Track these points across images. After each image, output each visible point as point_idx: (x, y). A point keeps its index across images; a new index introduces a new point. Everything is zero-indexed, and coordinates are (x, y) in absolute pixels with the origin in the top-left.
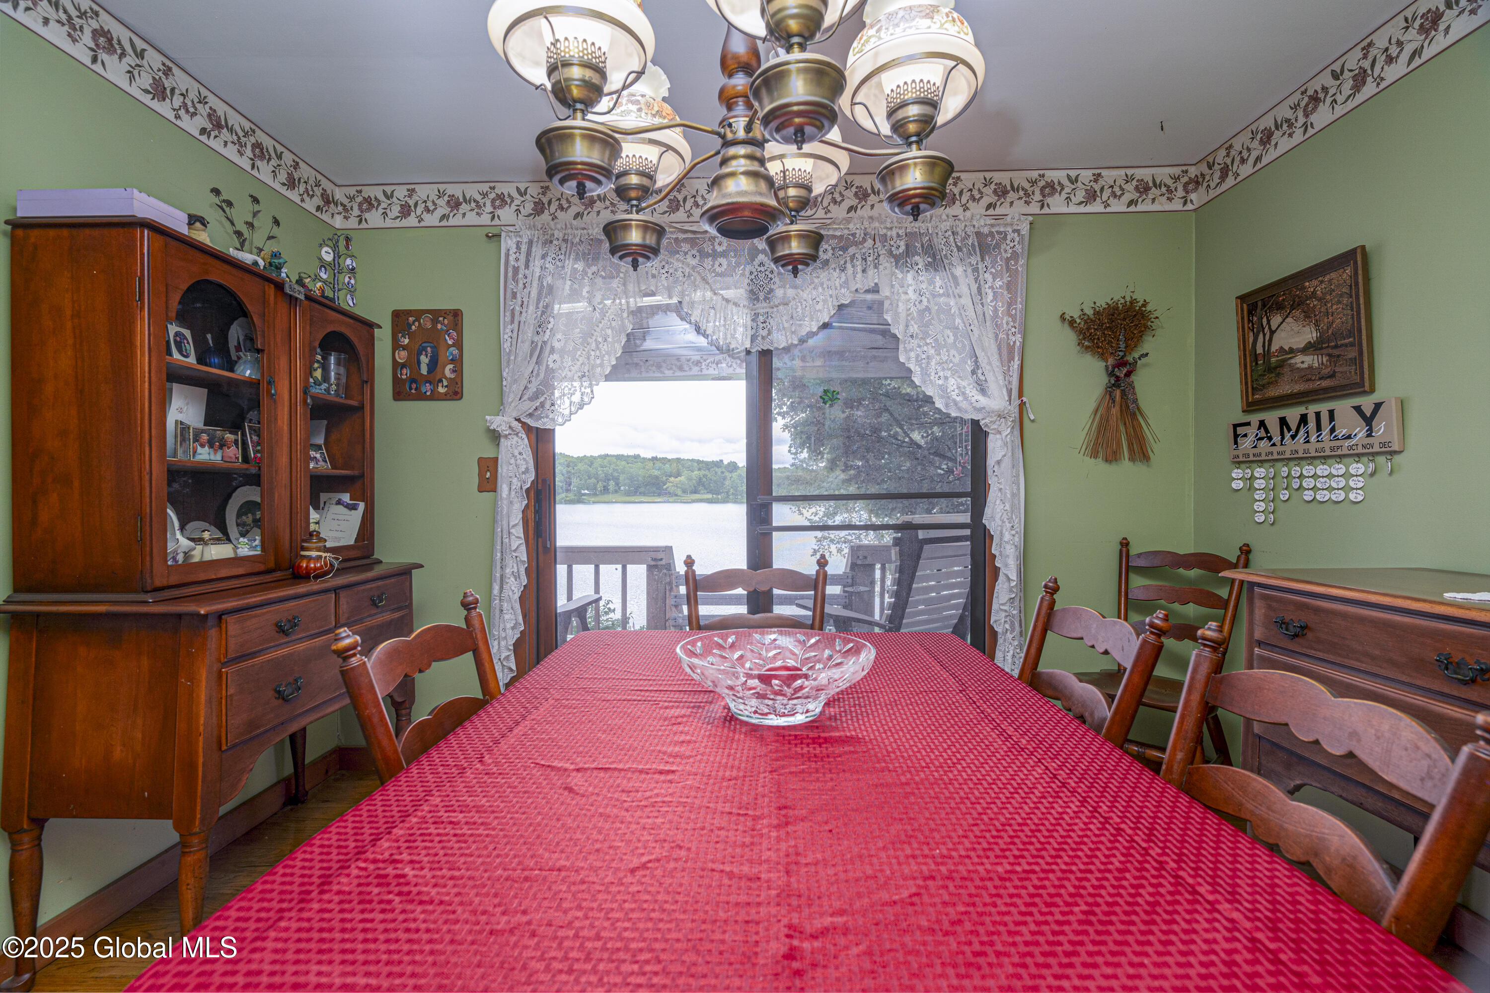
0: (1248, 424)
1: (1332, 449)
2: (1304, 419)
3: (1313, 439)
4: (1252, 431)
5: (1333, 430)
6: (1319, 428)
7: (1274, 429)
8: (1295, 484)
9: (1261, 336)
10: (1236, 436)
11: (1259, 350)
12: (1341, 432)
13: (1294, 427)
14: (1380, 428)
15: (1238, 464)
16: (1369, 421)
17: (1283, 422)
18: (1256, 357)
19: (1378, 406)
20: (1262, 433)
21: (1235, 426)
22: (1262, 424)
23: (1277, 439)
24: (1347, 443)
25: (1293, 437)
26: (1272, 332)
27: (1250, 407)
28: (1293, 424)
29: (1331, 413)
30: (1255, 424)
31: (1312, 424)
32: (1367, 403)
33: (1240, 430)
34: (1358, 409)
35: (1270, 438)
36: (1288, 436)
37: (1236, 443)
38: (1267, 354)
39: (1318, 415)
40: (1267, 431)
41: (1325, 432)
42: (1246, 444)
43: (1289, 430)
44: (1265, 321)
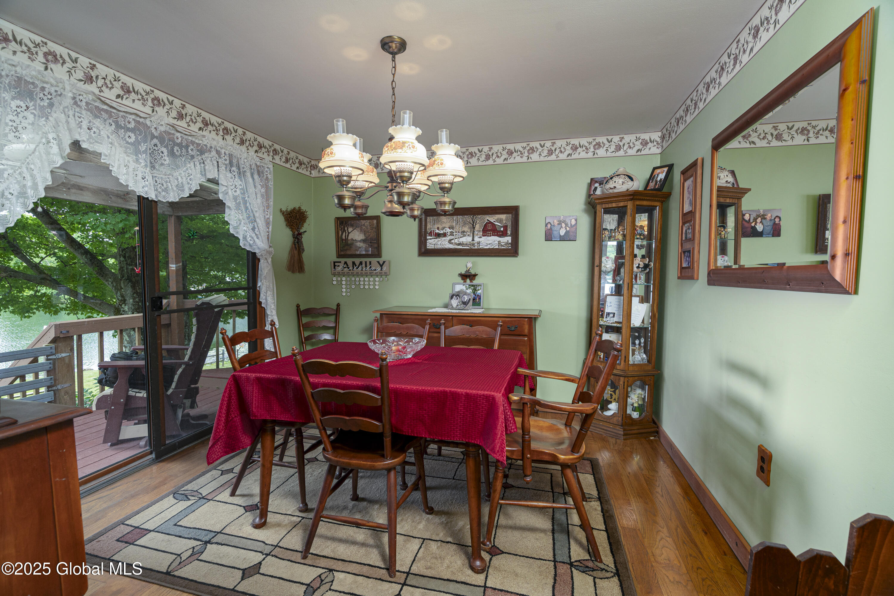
0: (340, 262)
1: (370, 273)
2: (361, 263)
3: (364, 269)
4: (342, 265)
5: (370, 267)
6: (366, 266)
7: (350, 265)
8: (357, 283)
9: (344, 233)
10: (335, 266)
11: (344, 237)
12: (373, 268)
13: (357, 265)
14: (385, 268)
15: (334, 274)
16: (381, 266)
17: (354, 263)
18: (342, 240)
19: (384, 262)
20: (345, 266)
21: (334, 262)
22: (346, 263)
23: (351, 268)
24: (375, 272)
25: (357, 268)
26: (349, 233)
27: (339, 256)
28: (357, 263)
29: (370, 262)
30: (343, 262)
31: (364, 265)
32: (381, 260)
33: (336, 264)
34: (378, 262)
35: (349, 268)
36: (355, 268)
37: (335, 268)
38: (346, 239)
39: (366, 262)
40: (347, 265)
41: (368, 268)
42: (339, 269)
43: (356, 266)
44: (346, 228)
